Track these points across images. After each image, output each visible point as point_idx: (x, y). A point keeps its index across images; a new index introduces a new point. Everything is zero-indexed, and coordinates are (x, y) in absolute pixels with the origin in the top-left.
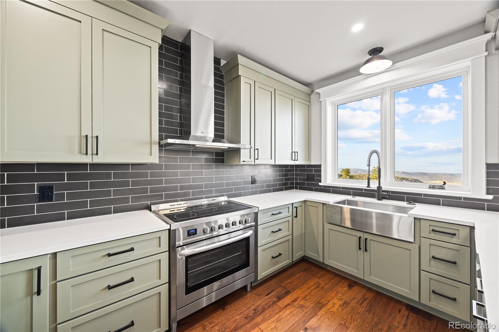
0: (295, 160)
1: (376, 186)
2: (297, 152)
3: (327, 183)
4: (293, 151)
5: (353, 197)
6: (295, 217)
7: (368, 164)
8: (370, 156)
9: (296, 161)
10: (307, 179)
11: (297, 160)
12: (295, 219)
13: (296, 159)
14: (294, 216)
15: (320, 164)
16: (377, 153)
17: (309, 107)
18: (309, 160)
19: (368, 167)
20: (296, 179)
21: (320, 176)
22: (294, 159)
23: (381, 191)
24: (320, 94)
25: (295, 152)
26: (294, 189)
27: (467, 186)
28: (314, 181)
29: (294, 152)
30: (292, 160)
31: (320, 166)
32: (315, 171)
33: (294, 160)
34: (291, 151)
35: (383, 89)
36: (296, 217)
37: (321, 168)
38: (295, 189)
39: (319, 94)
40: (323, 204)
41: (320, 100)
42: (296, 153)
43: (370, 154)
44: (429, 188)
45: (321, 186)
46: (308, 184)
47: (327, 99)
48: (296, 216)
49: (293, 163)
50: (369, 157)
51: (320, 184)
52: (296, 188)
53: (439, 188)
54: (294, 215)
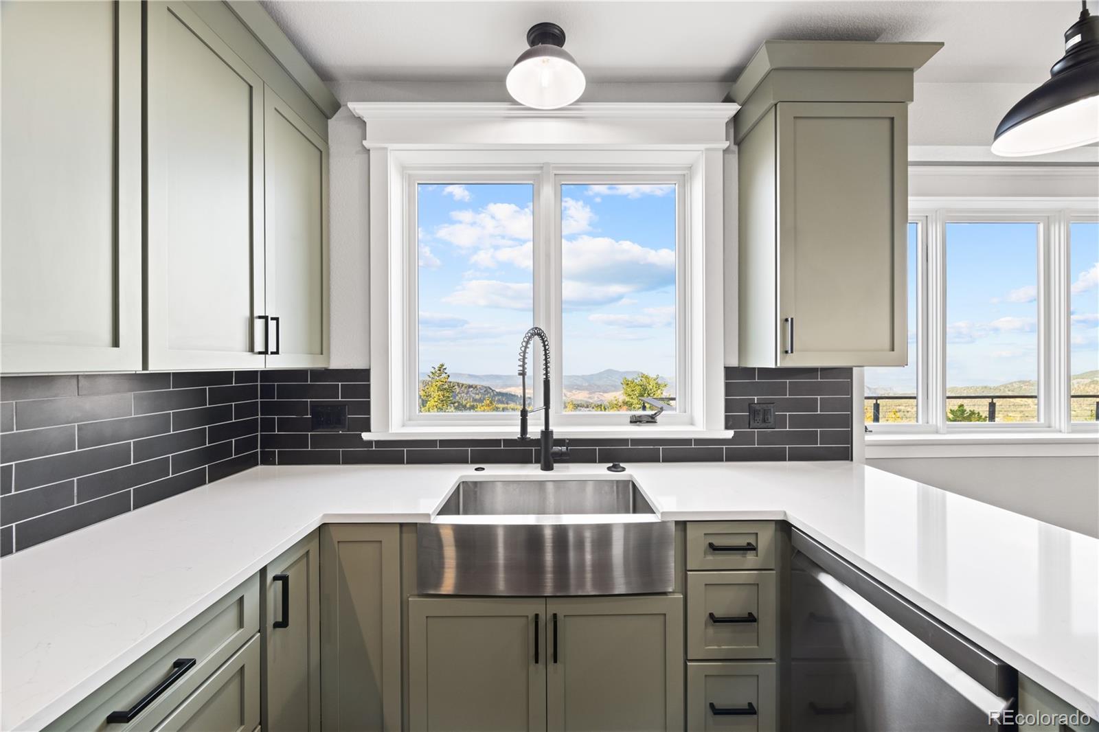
0: (266, 352)
1: (539, 431)
2: (277, 319)
3: (390, 432)
4: (256, 314)
5: (476, 469)
6: (277, 625)
7: (521, 368)
8: (524, 344)
9: (269, 357)
10: (316, 423)
11: (277, 353)
12: (276, 638)
13: (272, 348)
14: (270, 621)
15: (368, 368)
16: (542, 337)
17: (322, 156)
18: (322, 354)
19: (521, 377)
20: (267, 425)
21: (366, 408)
22: (259, 346)
23: (551, 443)
24: (366, 123)
25: (266, 318)
26: (257, 464)
27: (685, 412)
28: (343, 428)
29: (260, 317)
30: (252, 349)
31: (364, 374)
32: (347, 391)
33: (260, 353)
34: (248, 314)
35: (541, 168)
36: (283, 624)
37: (369, 380)
38: (263, 463)
39: (362, 123)
40: (401, 525)
41: (365, 143)
42: (272, 324)
43: (526, 340)
44: (631, 422)
45: (370, 443)
46: (316, 441)
47: (390, 146)
48: (280, 619)
49: (256, 363)
50: (523, 349)
51: (366, 436)
52: (267, 460)
53: (647, 422)
54: (274, 614)
